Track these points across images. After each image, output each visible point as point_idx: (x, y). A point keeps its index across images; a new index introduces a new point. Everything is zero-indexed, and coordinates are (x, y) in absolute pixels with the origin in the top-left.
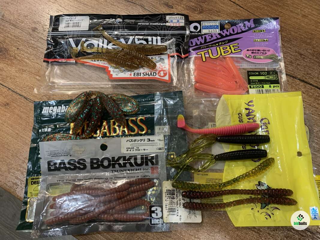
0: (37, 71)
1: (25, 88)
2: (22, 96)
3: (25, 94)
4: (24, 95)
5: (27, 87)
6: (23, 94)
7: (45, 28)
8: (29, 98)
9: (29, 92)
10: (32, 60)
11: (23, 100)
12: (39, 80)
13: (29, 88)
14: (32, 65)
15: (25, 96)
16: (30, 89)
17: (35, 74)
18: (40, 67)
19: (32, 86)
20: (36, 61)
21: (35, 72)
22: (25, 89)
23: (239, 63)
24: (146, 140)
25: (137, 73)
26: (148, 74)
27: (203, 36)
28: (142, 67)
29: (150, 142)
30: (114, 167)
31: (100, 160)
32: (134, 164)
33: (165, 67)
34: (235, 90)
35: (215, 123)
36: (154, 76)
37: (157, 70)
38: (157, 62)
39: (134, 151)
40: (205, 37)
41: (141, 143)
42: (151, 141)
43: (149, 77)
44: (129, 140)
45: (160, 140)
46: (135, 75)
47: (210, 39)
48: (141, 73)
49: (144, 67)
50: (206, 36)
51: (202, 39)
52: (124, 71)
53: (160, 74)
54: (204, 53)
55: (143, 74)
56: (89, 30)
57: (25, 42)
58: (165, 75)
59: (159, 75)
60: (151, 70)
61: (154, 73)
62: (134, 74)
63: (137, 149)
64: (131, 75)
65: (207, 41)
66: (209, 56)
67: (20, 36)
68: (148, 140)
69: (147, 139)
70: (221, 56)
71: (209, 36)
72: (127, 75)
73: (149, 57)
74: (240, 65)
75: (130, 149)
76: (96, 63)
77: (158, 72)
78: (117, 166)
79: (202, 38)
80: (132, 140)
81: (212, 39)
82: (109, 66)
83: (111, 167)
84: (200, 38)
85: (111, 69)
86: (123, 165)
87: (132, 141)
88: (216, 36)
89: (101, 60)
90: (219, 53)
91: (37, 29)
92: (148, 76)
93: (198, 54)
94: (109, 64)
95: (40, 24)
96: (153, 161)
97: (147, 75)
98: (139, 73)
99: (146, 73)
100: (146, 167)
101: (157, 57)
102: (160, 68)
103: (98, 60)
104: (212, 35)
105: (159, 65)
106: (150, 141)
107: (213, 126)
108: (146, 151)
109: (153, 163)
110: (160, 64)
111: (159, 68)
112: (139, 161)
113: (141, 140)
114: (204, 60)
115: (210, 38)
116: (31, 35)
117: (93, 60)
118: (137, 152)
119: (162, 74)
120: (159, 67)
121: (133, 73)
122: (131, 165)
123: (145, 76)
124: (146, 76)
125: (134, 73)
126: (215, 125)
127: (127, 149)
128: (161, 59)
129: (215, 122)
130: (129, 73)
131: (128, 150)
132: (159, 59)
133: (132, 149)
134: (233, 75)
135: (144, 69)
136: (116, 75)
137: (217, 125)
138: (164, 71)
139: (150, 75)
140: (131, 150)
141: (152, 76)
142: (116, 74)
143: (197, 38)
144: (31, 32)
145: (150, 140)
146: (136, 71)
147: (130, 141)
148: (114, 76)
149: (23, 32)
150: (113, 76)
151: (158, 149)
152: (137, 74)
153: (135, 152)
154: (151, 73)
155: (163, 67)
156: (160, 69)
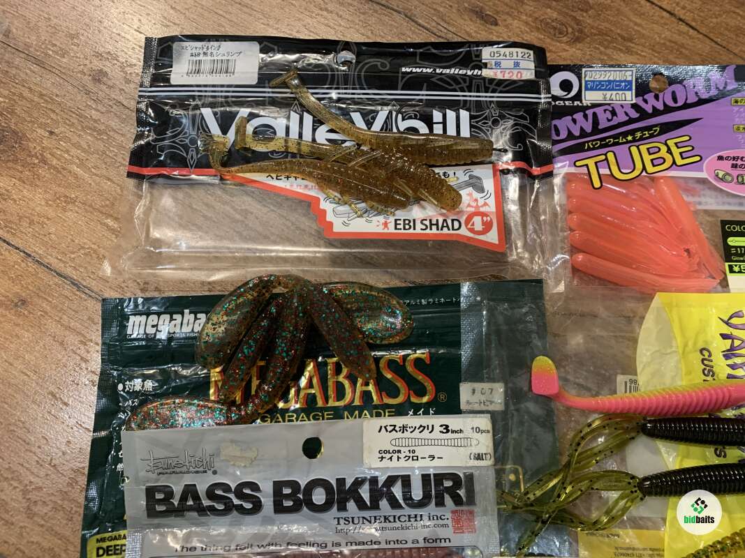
0: (108, 202)
1: (73, 253)
2: (65, 278)
3: (74, 272)
4: (71, 275)
5: (79, 250)
6: (69, 271)
7: (129, 72)
8: (85, 284)
9: (86, 268)
10: (93, 170)
11: (68, 290)
12: (113, 231)
13: (85, 254)
14: (93, 184)
15: (75, 278)
16: (88, 259)
17: (102, 213)
18: (115, 191)
19: (95, 247)
20: (104, 172)
21: (103, 206)
22: (73, 256)
23: (693, 195)
24: (437, 429)
25: (404, 220)
26: (437, 224)
27: (587, 112)
28: (419, 203)
29: (449, 435)
30: (342, 508)
31: (302, 487)
32: (401, 501)
33: (486, 204)
34: (687, 276)
35: (633, 378)
36: (453, 229)
37: (461, 212)
38: (461, 188)
39: (402, 460)
40: (595, 114)
41: (422, 435)
42: (453, 432)
43: (439, 232)
44: (385, 427)
45: (478, 430)
46: (398, 227)
47: (609, 120)
48: (414, 220)
49: (422, 202)
50: (596, 110)
51: (587, 121)
52: (366, 212)
53: (473, 225)
54: (596, 163)
55: (422, 223)
56: (258, 83)
57: (71, 114)
58: (487, 227)
59: (469, 226)
60: (444, 211)
61: (453, 220)
62: (396, 224)
63: (411, 455)
64: (386, 224)
65: (600, 127)
66: (609, 173)
67: (57, 95)
68: (442, 429)
69: (441, 426)
70: (644, 174)
71: (605, 111)
72: (375, 224)
73: (437, 170)
74: (696, 199)
75: (388, 456)
76: (283, 184)
77: (464, 218)
78: (351, 505)
79: (586, 116)
80: (395, 426)
81: (615, 121)
82: (321, 196)
83: (335, 507)
84: (579, 116)
85: (325, 205)
86: (369, 504)
87: (394, 429)
88: (625, 112)
89: (296, 178)
90: (639, 166)
91: (106, 74)
92: (438, 229)
93: (578, 164)
94: (321, 188)
95: (116, 62)
96: (458, 494)
97: (434, 227)
98: (410, 221)
99: (430, 220)
100: (439, 511)
101: (462, 172)
102: (472, 207)
103: (288, 178)
104: (613, 107)
105: (468, 198)
106: (448, 431)
107: (628, 385)
108: (436, 463)
109: (458, 501)
110: (470, 195)
111: (469, 205)
112: (417, 494)
113: (421, 426)
114: (597, 184)
115: (610, 118)
116: (88, 93)
117: (274, 175)
118: (410, 463)
119: (478, 223)
120: (467, 202)
121: (392, 219)
122: (394, 504)
123: (428, 231)
124: (431, 229)
125: (396, 220)
126: (636, 382)
127: (380, 456)
128: (471, 177)
129: (636, 375)
130: (381, 219)
131: (382, 458)
132: (467, 178)
133: (395, 456)
134: (680, 232)
135: (423, 208)
136: (344, 224)
137: (641, 382)
138: (483, 214)
139: (443, 227)
140: (391, 458)
141: (449, 229)
142: (341, 220)
143: (572, 116)
144: (90, 86)
145: (450, 428)
146: (401, 214)
147: (389, 429)
148: (338, 227)
149: (66, 83)
150: (335, 230)
151: (472, 457)
152: (404, 224)
153: (403, 463)
154: (445, 221)
155: (479, 204)
156: (473, 210)
